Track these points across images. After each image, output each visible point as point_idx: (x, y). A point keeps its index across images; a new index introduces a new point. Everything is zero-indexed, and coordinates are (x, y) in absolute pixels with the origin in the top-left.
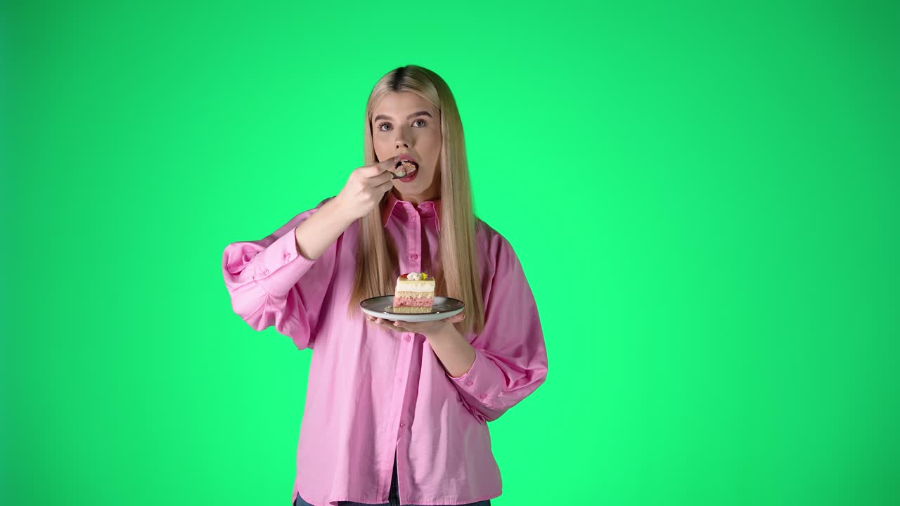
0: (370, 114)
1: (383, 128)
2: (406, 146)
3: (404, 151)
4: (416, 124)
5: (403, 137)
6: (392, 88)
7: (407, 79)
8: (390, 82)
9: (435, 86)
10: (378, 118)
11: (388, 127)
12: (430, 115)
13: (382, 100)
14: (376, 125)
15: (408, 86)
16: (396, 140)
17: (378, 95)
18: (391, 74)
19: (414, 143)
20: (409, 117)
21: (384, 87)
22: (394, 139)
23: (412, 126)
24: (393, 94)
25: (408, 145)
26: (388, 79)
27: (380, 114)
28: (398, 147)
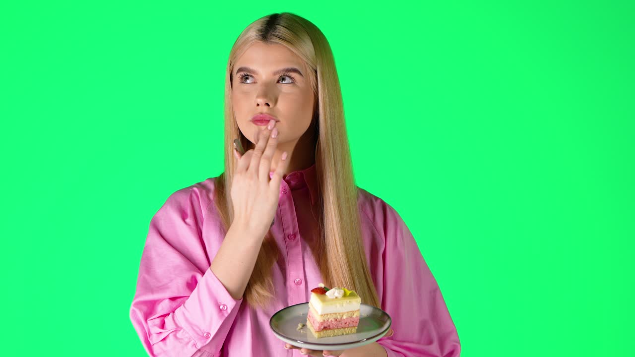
0: (231, 65)
1: (245, 79)
2: (268, 105)
3: (265, 109)
5: (265, 95)
6: (260, 37)
7: (281, 30)
8: (260, 30)
9: (313, 42)
10: (240, 70)
12: (300, 73)
13: (247, 49)
14: (237, 78)
15: (279, 37)
16: (258, 97)
17: (245, 42)
18: (262, 20)
19: (276, 101)
20: (275, 73)
21: (253, 34)
22: (255, 96)
23: (278, 82)
24: (261, 43)
25: (270, 104)
26: (259, 26)
27: (243, 66)
28: (258, 105)
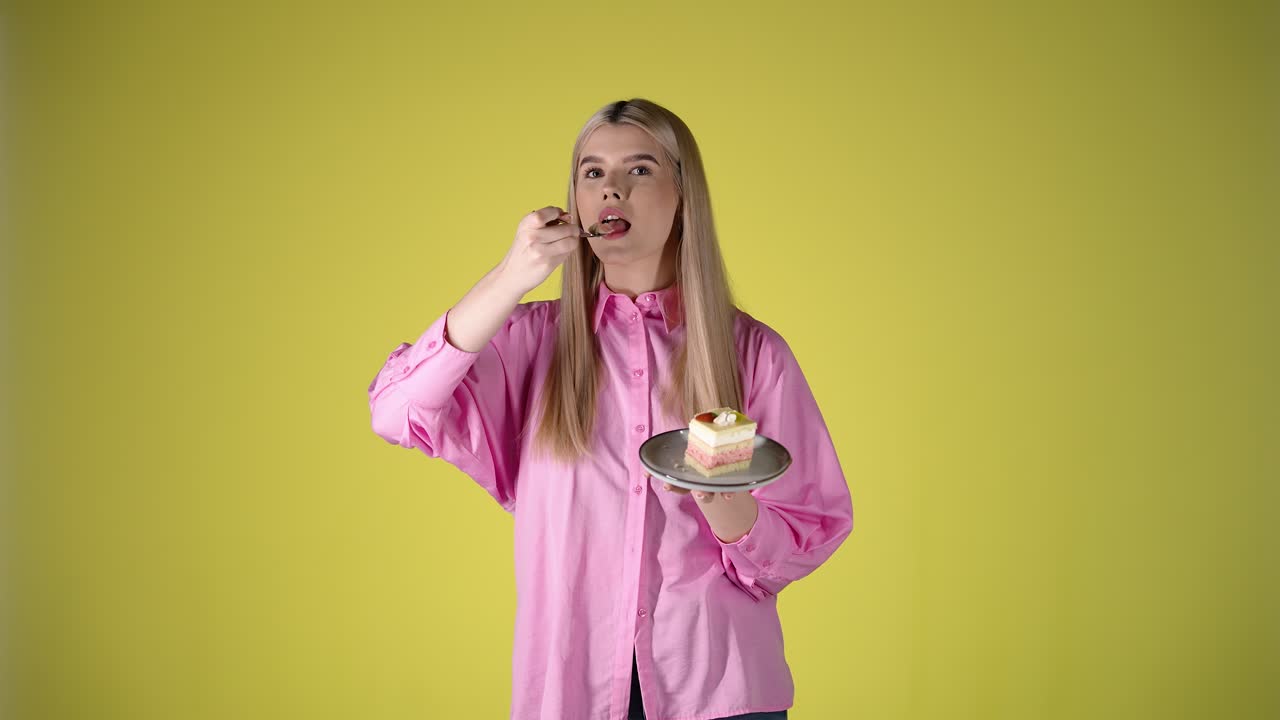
1: (591, 174)
2: (617, 196)
3: (613, 201)
4: (636, 171)
5: (614, 185)
6: (608, 120)
7: (631, 108)
8: (609, 112)
10: (585, 160)
11: (597, 174)
12: (656, 162)
13: (592, 135)
14: (582, 170)
15: (630, 117)
16: (605, 186)
19: (628, 194)
20: (626, 160)
21: (597, 117)
22: (601, 187)
23: (630, 173)
24: (609, 125)
25: (620, 195)
27: (591, 154)
28: (606, 197)
